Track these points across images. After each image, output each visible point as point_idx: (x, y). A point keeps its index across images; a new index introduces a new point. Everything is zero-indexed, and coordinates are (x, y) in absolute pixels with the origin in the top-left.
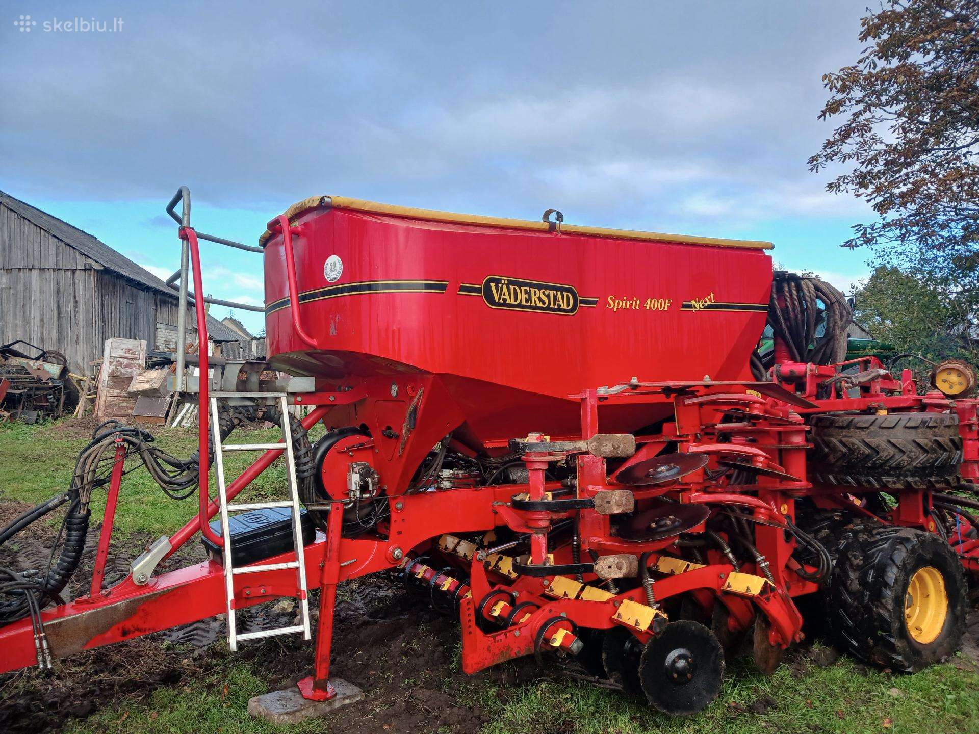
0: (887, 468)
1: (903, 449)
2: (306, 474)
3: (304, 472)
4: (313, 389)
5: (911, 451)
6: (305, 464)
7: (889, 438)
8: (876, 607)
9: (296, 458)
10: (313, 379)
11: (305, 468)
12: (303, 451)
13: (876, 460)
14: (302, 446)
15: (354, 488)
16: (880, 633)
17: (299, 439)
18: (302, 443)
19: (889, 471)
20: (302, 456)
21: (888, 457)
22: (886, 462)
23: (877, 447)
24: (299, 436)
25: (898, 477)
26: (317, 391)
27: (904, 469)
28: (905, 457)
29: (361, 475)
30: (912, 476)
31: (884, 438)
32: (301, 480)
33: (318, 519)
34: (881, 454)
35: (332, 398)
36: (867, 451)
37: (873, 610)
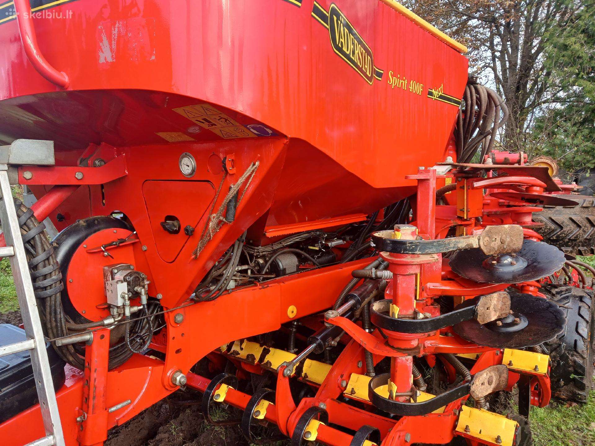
0: (567, 240)
1: (581, 225)
2: (49, 292)
3: (45, 288)
4: (51, 161)
5: (585, 227)
6: (45, 277)
7: (570, 216)
8: (572, 356)
9: (33, 267)
10: (51, 143)
11: (47, 282)
12: (41, 256)
13: (560, 234)
14: (39, 249)
15: (120, 304)
16: (572, 376)
17: (33, 238)
18: (39, 244)
19: (568, 242)
20: (41, 265)
21: (570, 231)
22: (567, 235)
23: (562, 223)
24: (33, 233)
25: (573, 247)
26: (59, 162)
27: (578, 241)
28: (581, 231)
29: (129, 284)
30: (583, 246)
31: (567, 217)
32: (41, 302)
33: (71, 354)
34: (564, 229)
35: (79, 176)
36: (553, 226)
37: (569, 358)
